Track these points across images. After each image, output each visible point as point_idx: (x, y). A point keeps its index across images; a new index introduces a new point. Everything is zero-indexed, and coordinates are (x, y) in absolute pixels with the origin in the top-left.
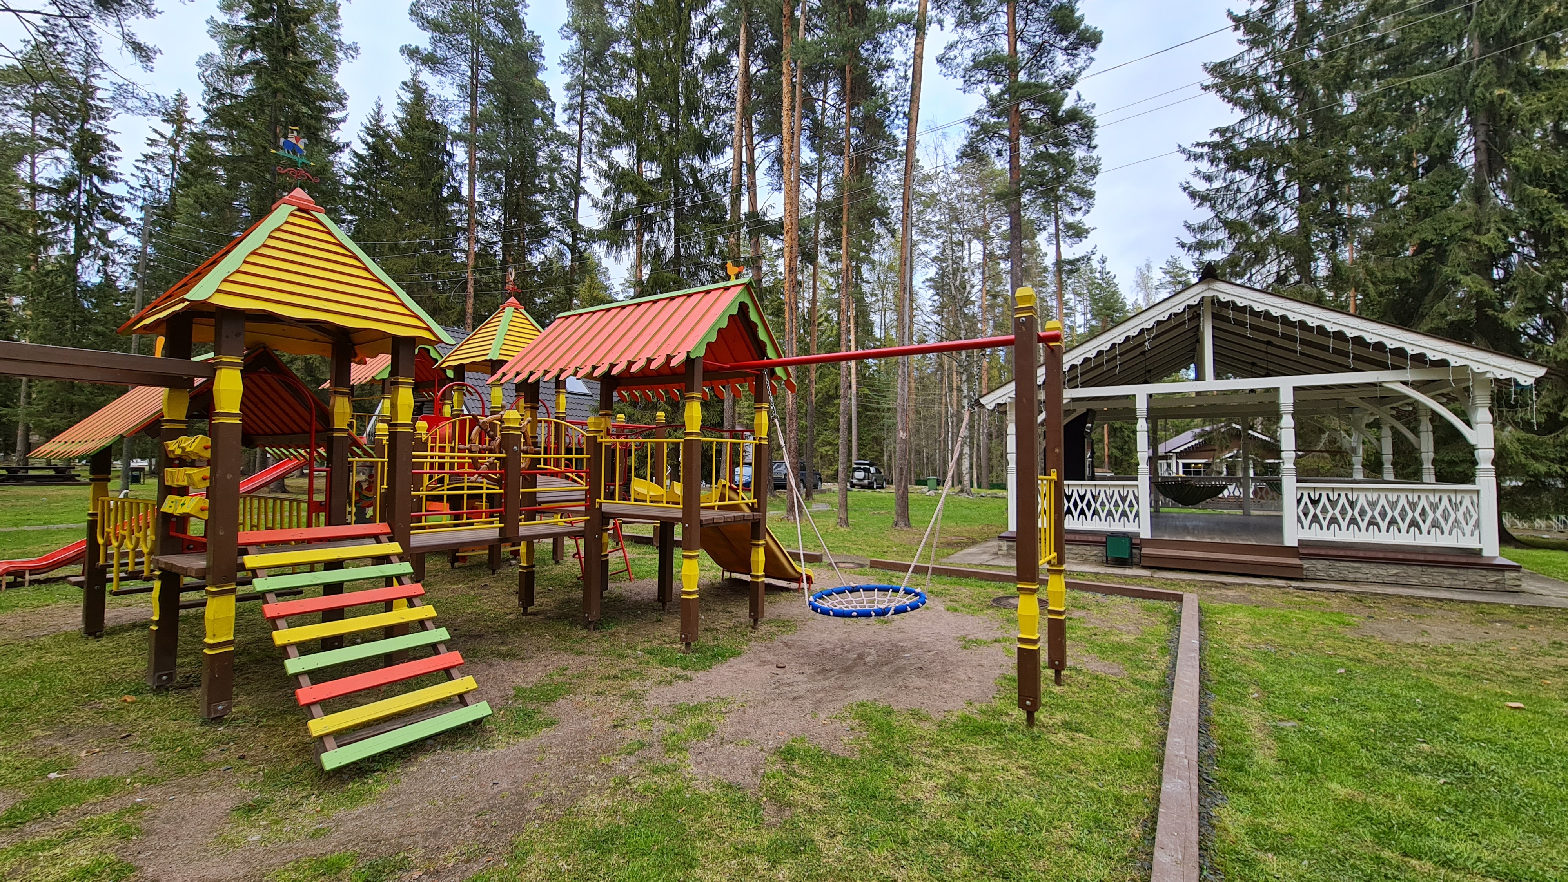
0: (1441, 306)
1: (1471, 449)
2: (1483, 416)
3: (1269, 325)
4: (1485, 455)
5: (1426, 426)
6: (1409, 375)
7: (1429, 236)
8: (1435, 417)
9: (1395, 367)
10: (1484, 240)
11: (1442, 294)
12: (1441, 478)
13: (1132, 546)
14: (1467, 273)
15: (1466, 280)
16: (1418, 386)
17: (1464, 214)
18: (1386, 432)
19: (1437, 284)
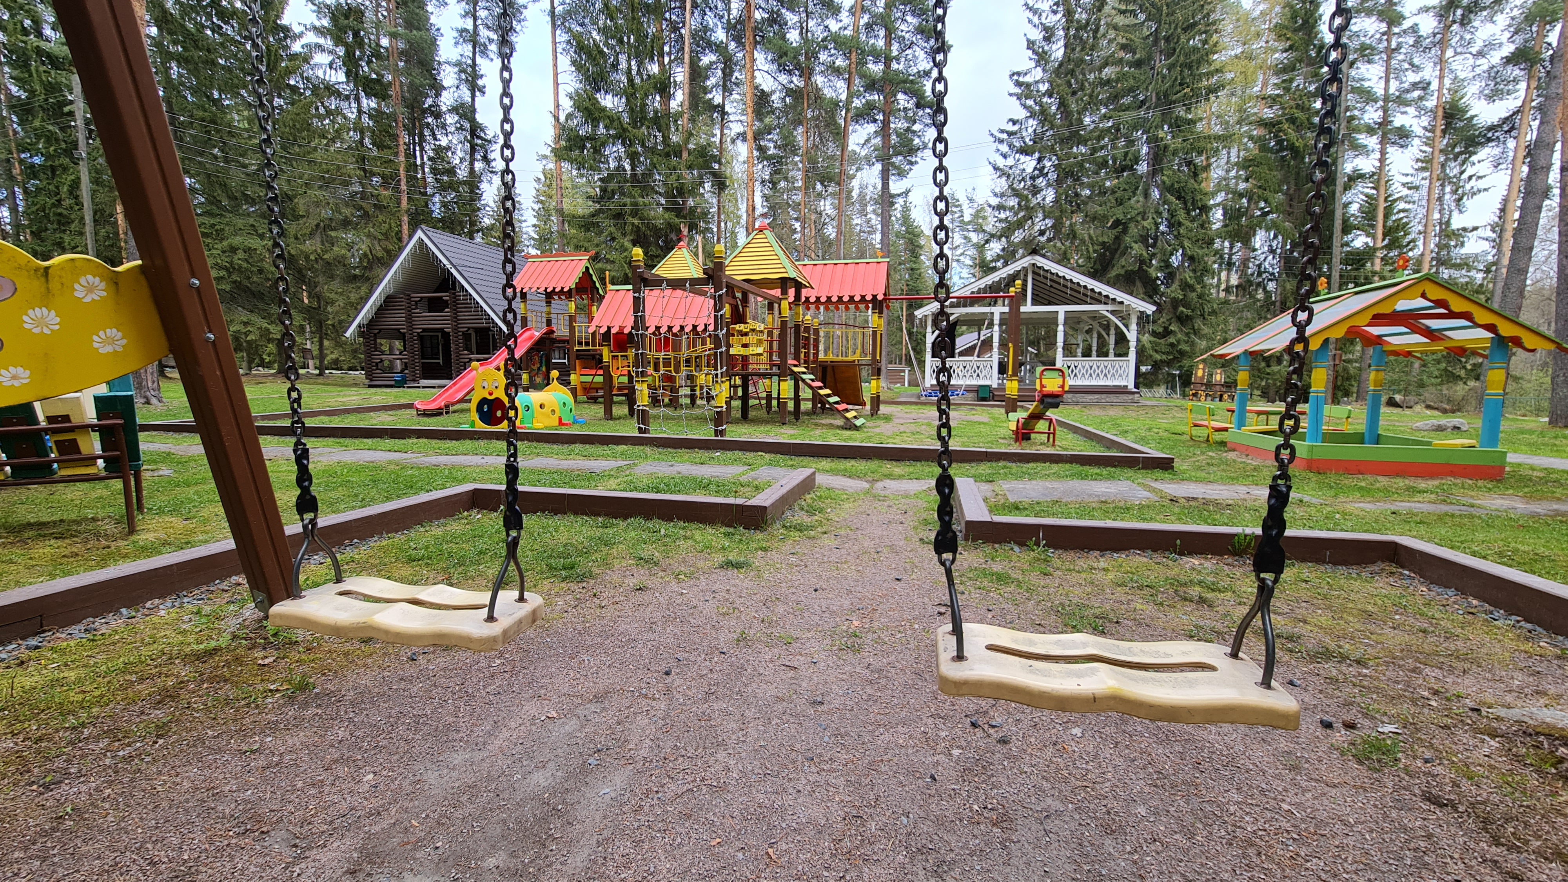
0: (1123, 262)
1: (1128, 341)
2: (1134, 327)
3: (1057, 279)
4: (1133, 344)
5: (1112, 332)
6: (1110, 307)
7: (1121, 217)
8: (1117, 327)
9: (1105, 303)
10: (1145, 223)
11: (1123, 254)
12: (1116, 355)
13: (990, 391)
14: (1136, 242)
15: (1135, 246)
16: (1113, 312)
17: (1139, 205)
18: (1095, 335)
19: (1123, 246)
